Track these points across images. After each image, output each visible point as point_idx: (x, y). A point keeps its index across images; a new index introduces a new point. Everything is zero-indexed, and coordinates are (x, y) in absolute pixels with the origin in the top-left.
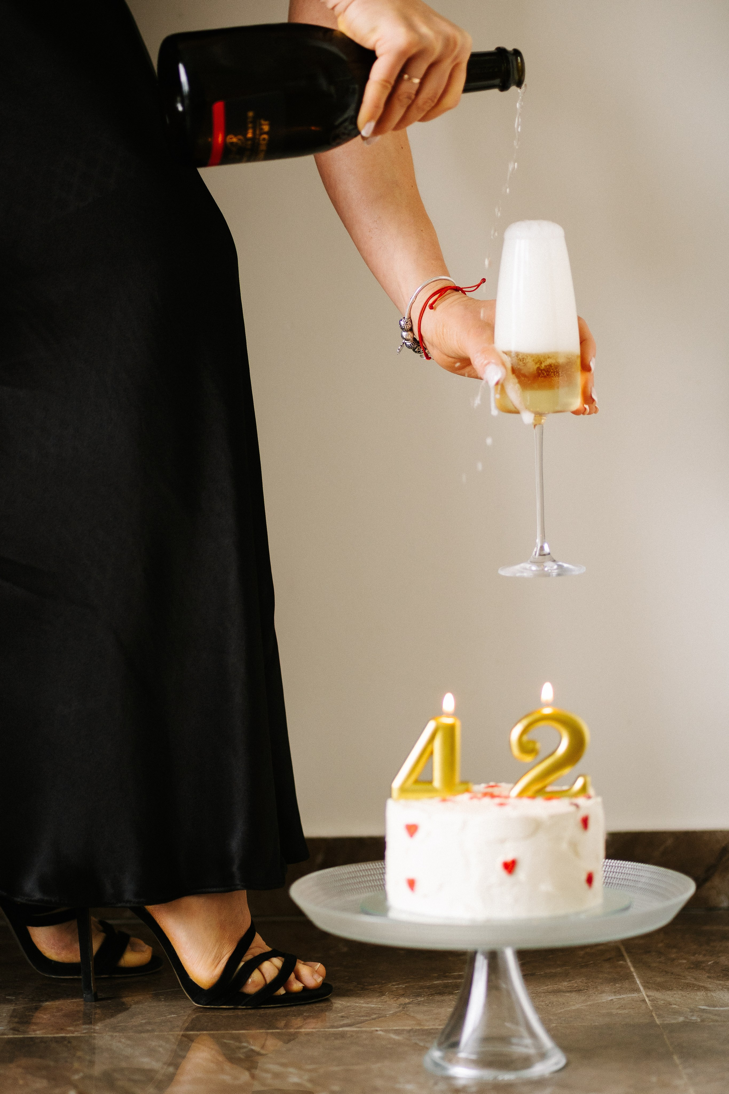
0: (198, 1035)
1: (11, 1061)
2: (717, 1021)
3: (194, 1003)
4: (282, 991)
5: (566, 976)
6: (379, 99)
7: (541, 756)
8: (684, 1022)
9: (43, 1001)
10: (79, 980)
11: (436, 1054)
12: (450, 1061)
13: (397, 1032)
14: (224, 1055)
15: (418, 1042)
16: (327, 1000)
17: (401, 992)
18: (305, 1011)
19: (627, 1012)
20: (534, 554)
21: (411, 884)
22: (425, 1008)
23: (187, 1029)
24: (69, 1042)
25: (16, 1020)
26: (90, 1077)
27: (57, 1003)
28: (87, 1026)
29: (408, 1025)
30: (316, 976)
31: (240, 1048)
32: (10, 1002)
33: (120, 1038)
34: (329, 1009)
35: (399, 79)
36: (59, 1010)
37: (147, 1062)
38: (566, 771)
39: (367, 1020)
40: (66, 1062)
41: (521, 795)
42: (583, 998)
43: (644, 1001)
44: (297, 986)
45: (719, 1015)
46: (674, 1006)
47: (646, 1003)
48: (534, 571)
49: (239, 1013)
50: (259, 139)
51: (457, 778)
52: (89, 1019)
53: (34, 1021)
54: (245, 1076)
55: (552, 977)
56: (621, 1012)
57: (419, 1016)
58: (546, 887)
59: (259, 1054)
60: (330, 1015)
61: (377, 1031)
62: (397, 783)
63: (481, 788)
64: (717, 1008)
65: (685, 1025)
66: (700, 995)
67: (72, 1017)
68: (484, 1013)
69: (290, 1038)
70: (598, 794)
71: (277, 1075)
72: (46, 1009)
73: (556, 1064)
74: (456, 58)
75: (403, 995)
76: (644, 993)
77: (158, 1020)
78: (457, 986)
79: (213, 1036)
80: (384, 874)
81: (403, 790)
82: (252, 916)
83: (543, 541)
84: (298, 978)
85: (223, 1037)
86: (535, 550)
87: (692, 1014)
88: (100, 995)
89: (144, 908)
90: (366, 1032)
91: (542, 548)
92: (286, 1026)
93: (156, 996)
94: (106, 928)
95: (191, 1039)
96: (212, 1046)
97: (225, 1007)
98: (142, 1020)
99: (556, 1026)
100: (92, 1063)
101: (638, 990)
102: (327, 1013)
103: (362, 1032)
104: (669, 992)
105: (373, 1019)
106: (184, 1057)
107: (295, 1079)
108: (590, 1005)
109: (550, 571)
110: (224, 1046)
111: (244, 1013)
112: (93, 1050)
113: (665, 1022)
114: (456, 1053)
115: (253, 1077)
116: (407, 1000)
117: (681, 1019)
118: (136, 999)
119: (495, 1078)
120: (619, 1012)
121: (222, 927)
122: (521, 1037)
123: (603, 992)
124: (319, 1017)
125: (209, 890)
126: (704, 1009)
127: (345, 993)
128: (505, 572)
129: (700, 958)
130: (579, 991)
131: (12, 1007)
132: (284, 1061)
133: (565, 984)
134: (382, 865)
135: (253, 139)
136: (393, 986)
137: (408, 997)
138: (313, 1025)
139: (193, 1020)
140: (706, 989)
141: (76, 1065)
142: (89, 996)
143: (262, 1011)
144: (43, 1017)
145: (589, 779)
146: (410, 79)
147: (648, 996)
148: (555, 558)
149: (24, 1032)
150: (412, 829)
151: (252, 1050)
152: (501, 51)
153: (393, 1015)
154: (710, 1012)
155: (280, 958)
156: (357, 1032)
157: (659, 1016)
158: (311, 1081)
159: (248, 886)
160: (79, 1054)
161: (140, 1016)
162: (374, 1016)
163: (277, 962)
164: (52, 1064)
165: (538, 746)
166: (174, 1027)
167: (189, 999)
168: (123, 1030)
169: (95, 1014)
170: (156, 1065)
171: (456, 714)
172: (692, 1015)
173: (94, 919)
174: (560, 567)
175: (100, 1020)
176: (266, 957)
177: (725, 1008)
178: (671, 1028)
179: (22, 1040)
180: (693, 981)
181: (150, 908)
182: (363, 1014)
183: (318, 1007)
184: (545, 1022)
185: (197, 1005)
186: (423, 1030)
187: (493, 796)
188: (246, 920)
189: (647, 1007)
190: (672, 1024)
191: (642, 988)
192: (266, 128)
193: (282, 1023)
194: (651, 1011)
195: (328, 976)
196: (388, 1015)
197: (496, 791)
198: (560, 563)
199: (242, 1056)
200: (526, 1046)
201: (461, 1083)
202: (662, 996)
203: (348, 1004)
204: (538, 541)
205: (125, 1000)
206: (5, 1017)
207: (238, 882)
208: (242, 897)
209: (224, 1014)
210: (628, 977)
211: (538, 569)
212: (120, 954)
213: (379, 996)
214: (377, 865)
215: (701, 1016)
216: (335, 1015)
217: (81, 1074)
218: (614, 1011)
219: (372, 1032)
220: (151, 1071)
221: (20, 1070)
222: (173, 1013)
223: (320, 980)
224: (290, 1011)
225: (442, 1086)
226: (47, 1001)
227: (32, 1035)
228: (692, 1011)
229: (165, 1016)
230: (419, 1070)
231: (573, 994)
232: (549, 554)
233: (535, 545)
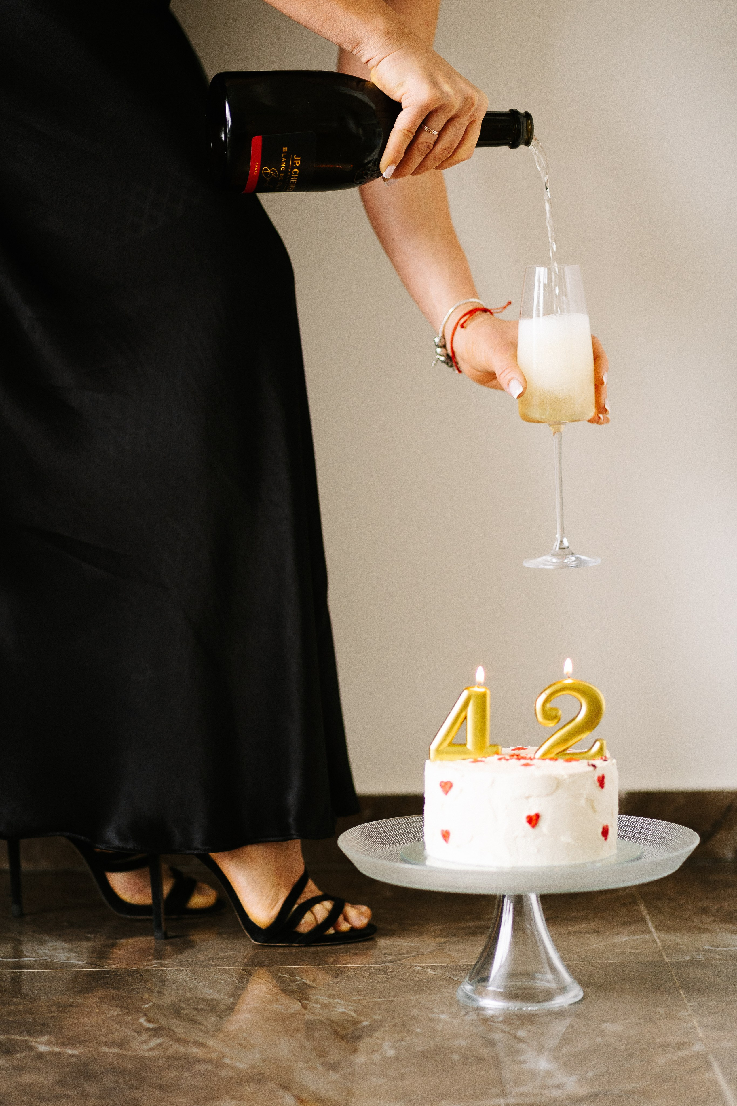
0: (256, 970)
1: (89, 991)
2: (719, 960)
3: (253, 941)
4: (331, 931)
5: (586, 919)
6: (401, 146)
7: (562, 723)
8: (690, 960)
9: (117, 939)
10: (151, 920)
11: (468, 988)
12: (480, 994)
13: (434, 968)
14: (279, 987)
15: (452, 977)
16: (372, 939)
17: (438, 932)
18: (353, 949)
19: (639, 951)
20: (554, 547)
21: (446, 835)
22: (459, 947)
23: (246, 965)
24: (141, 975)
25: (95, 955)
26: (159, 1007)
27: (131, 941)
28: (158, 961)
29: (444, 961)
30: (362, 918)
31: (293, 981)
32: (88, 939)
33: (186, 971)
34: (374, 947)
35: (420, 129)
36: (133, 946)
37: (209, 993)
38: (585, 736)
39: (407, 958)
40: (138, 992)
41: (543, 757)
42: (600, 939)
43: (655, 941)
44: (345, 927)
45: (722, 955)
46: (681, 946)
47: (656, 943)
48: (554, 562)
49: (294, 950)
50: (291, 172)
51: (488, 743)
52: (159, 955)
53: (109, 956)
54: (297, 1006)
55: (574, 920)
56: (634, 951)
57: (453, 954)
58: (565, 839)
59: (309, 986)
60: (376, 953)
61: (416, 966)
62: (433, 746)
63: (508, 751)
64: (719, 949)
65: (691, 962)
66: (705, 937)
67: (144, 953)
68: (510, 950)
69: (339, 973)
70: (613, 756)
71: (325, 1006)
72: (121, 946)
73: (575, 997)
74: (472, 115)
75: (440, 935)
76: (655, 935)
77: (221, 956)
78: (487, 928)
79: (269, 971)
80: (422, 826)
81: (438, 751)
82: (307, 864)
83: (563, 535)
84: (346, 919)
85: (278, 971)
86: (556, 544)
87: (697, 953)
88: (170, 934)
89: (209, 855)
90: (405, 967)
91: (562, 542)
92: (335, 962)
93: (220, 935)
94: (176, 874)
95: (249, 973)
96: (268, 980)
97: (280, 944)
98: (206, 956)
99: (576, 964)
100: (160, 993)
101: (649, 932)
102: (372, 951)
103: (403, 968)
104: (677, 934)
105: (413, 956)
106: (243, 989)
107: (342, 1010)
108: (607, 945)
109: (569, 563)
110: (278, 979)
111: (298, 950)
112: (162, 982)
113: (673, 960)
114: (485, 987)
115: (304, 1007)
116: (443, 940)
117: (688, 958)
118: (202, 937)
119: (521, 1009)
120: (633, 951)
121: (279, 873)
122: (544, 973)
123: (619, 933)
124: (365, 954)
125: (269, 839)
126: (709, 949)
127: (388, 933)
128: (530, 564)
129: (706, 904)
130: (597, 932)
131: (90, 944)
132: (331, 992)
133: (584, 926)
134: (421, 819)
135: (286, 172)
136: (432, 927)
137: (444, 937)
138: (359, 962)
139: (252, 956)
140: (710, 931)
141: (147, 995)
142: (159, 934)
143: (313, 949)
144: (119, 953)
145: (605, 742)
146: (429, 130)
147: (659, 937)
148: (574, 552)
149: (101, 966)
150: (446, 787)
151: (304, 983)
152: (514, 113)
153: (430, 952)
154: (715, 952)
155: (330, 901)
156: (398, 968)
157: (668, 955)
158: (354, 1011)
159: (303, 835)
160: (149, 985)
161: (205, 952)
162: (413, 954)
163: (328, 905)
164: (125, 994)
165: (560, 713)
166: (235, 963)
167: (248, 937)
168: (189, 965)
169: (165, 950)
170: (217, 996)
171: (485, 684)
172: (697, 955)
173: (164, 867)
174: (578, 559)
175: (170, 956)
176: (317, 900)
177: (726, 949)
178: (679, 966)
179: (99, 973)
180: (699, 924)
181: (214, 855)
182: (404, 952)
183: (364, 945)
184: (564, 960)
185: (255, 942)
186: (457, 966)
187: (519, 758)
188: (299, 867)
189: (657, 947)
190: (679, 962)
191: (653, 930)
192: (298, 163)
193: (332, 960)
194: (661, 951)
195: (374, 917)
196: (426, 953)
197: (522, 753)
198: (578, 556)
199: (295, 988)
200: (548, 981)
201: (490, 1013)
202: (672, 938)
203: (391, 943)
204: (558, 536)
205: (194, 938)
206: (84, 952)
207: (293, 832)
208: (296, 846)
209: (280, 952)
210: (641, 920)
211: (559, 561)
212: (188, 896)
213: (418, 936)
214: (416, 818)
215: (706, 955)
216: (379, 953)
217: (151, 1004)
218: (628, 951)
219: (411, 967)
220: (213, 1000)
221: (96, 1000)
222: (234, 950)
223: (365, 921)
224: (339, 949)
225: (472, 1016)
226: (121, 938)
227: (108, 968)
228: (698, 950)
229: (227, 953)
230: (453, 1002)
231: (592, 935)
232: (568, 547)
233: (555, 539)
